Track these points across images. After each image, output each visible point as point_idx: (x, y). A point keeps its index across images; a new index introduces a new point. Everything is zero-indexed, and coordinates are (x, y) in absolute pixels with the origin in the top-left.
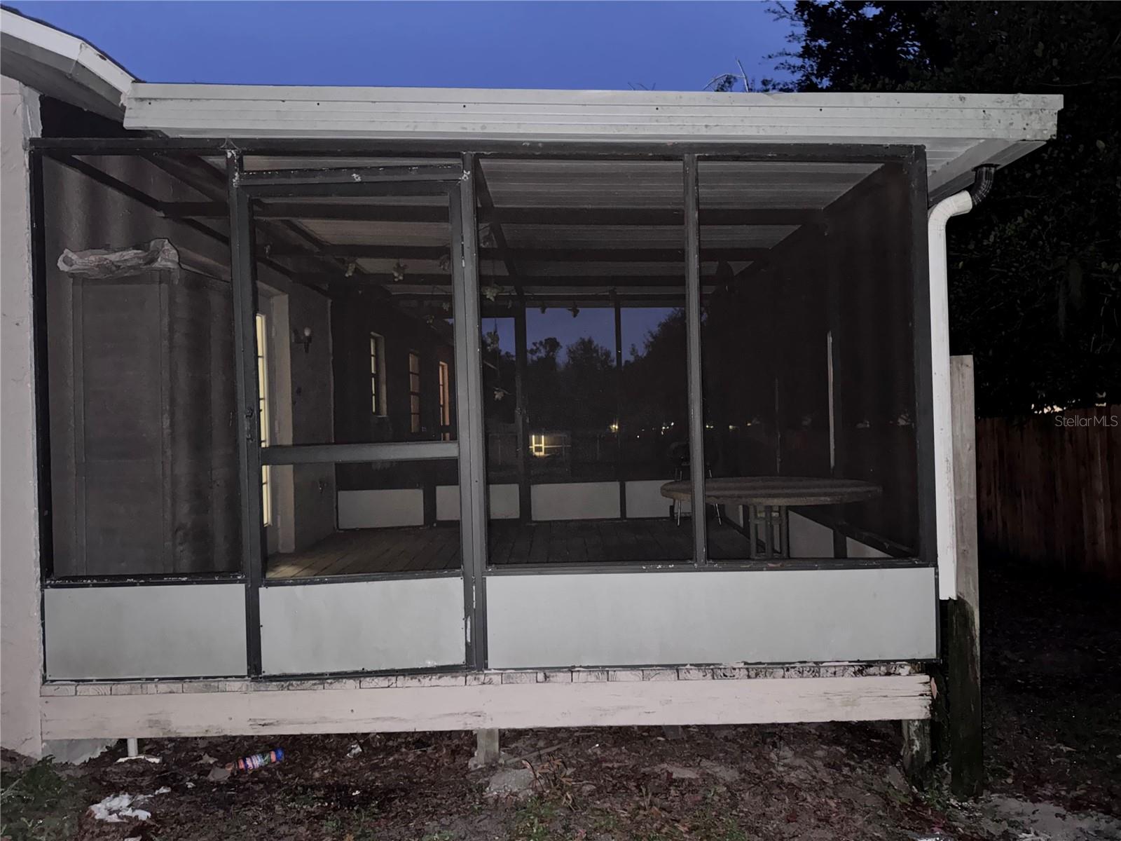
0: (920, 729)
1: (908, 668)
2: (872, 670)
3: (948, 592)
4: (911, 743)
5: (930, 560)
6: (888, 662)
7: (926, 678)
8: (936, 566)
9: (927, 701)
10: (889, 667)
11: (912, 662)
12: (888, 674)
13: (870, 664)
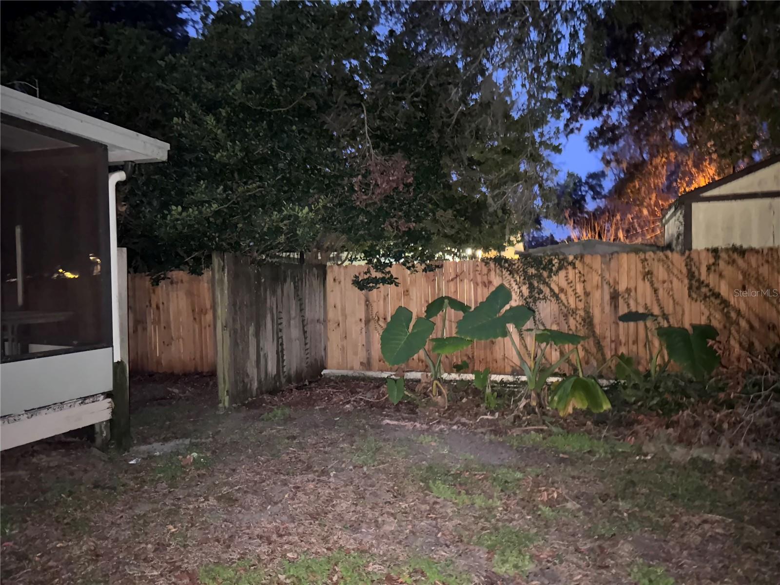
0: (106, 426)
1: (102, 397)
2: (87, 401)
3: (117, 359)
4: (102, 433)
5: (110, 344)
6: (93, 396)
7: (110, 400)
8: (113, 347)
9: (110, 411)
10: (93, 397)
11: (102, 394)
12: (93, 402)
13: (85, 398)
